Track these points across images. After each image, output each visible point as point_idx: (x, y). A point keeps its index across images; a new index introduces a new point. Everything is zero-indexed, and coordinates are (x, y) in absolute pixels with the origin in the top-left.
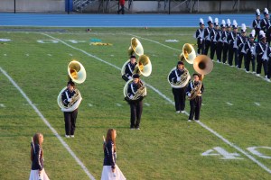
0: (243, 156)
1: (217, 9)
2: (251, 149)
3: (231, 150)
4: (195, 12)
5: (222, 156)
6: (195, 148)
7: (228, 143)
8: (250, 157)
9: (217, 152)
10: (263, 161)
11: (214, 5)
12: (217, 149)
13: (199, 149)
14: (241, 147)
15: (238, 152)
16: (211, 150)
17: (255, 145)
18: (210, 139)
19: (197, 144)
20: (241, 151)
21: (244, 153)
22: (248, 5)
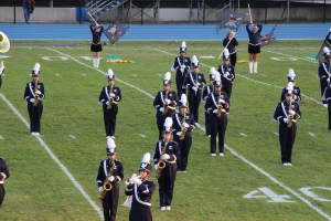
0: (294, 198)
1: (262, 17)
2: (305, 190)
3: (280, 191)
5: (269, 199)
6: (236, 188)
7: (276, 182)
8: (303, 199)
9: (263, 194)
10: (319, 204)
11: (258, 14)
12: (264, 189)
13: (241, 189)
14: (293, 187)
15: (289, 193)
16: (256, 192)
17: (309, 185)
18: (254, 178)
19: (238, 185)
20: (292, 192)
21: (296, 194)
22: (300, 13)
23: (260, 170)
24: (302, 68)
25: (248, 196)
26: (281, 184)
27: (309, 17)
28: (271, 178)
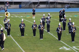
1: (63, 6)
2: (74, 47)
3: (68, 47)
4: (57, 8)
5: (65, 49)
6: (57, 47)
8: (73, 49)
10: (77, 50)
11: (62, 6)
12: (64, 47)
13: (58, 47)
14: (71, 46)
15: (70, 48)
16: (62, 48)
17: (75, 46)
18: (62, 44)
19: (58, 46)
20: (71, 47)
21: (72, 48)
22: (72, 5)
23: (63, 42)
24: (73, 18)
25: (60, 49)
26: (68, 46)
27: (74, 6)
28: (66, 44)
